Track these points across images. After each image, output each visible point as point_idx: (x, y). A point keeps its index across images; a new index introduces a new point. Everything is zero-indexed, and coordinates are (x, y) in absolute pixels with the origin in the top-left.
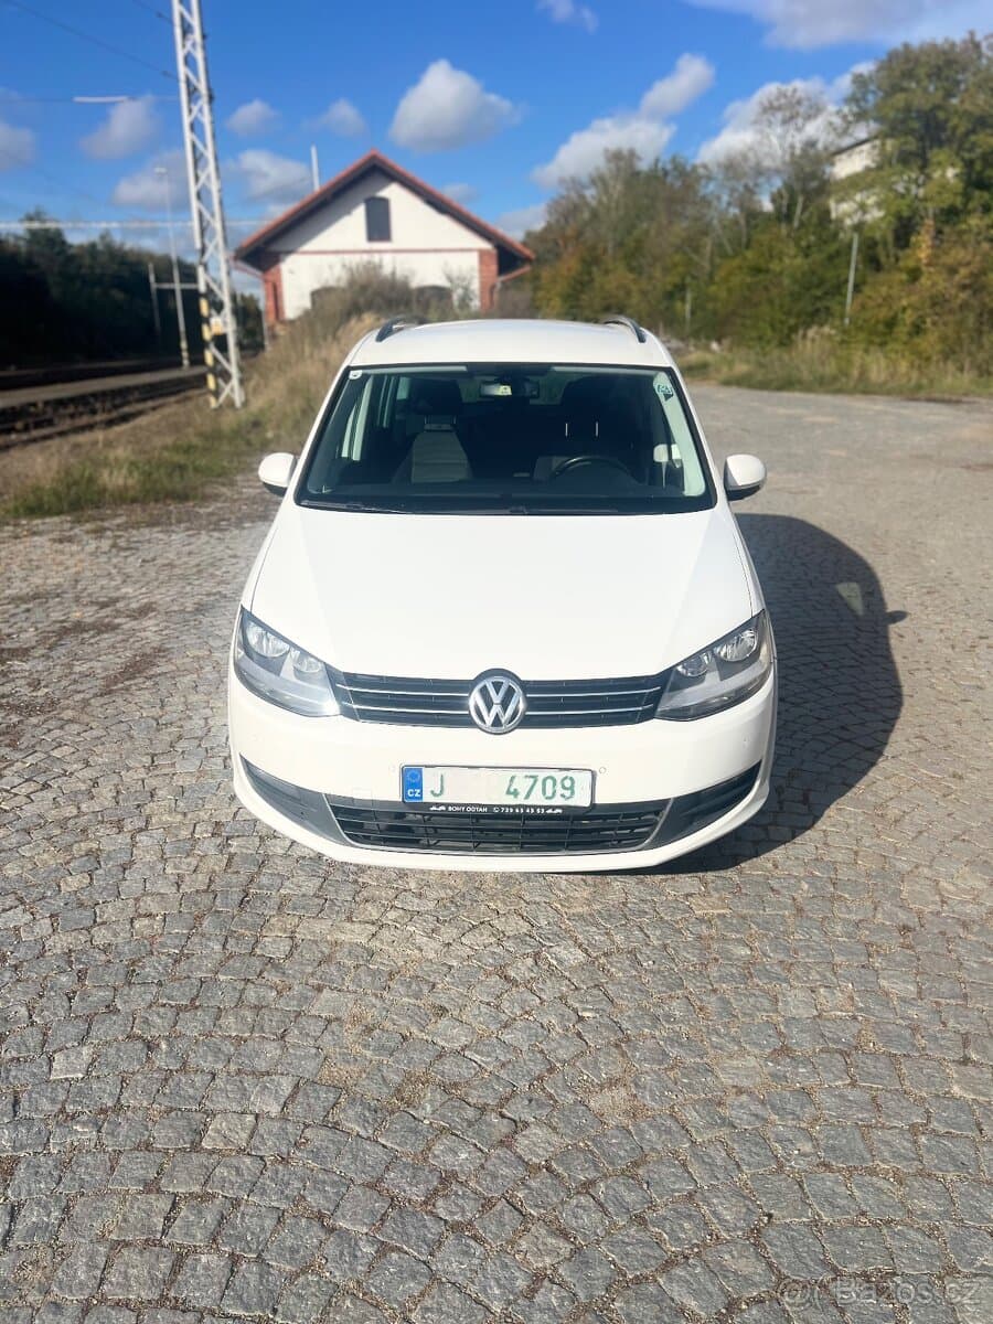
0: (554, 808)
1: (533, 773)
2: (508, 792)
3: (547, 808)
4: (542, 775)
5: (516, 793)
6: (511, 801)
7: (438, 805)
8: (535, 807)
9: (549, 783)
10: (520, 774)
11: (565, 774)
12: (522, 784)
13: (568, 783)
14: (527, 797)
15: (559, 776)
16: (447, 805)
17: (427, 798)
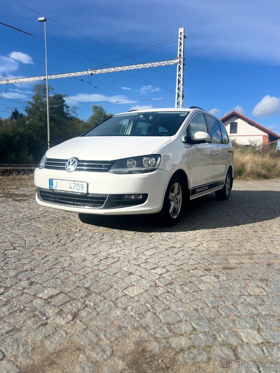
0: (79, 193)
1: (74, 182)
2: (70, 188)
3: (77, 192)
4: (77, 183)
5: (71, 188)
6: (70, 190)
7: (56, 190)
8: (75, 192)
9: (78, 185)
10: (72, 182)
11: (81, 183)
12: (72, 186)
13: (82, 186)
14: (73, 189)
15: (80, 183)
16: (57, 190)
17: (54, 188)
